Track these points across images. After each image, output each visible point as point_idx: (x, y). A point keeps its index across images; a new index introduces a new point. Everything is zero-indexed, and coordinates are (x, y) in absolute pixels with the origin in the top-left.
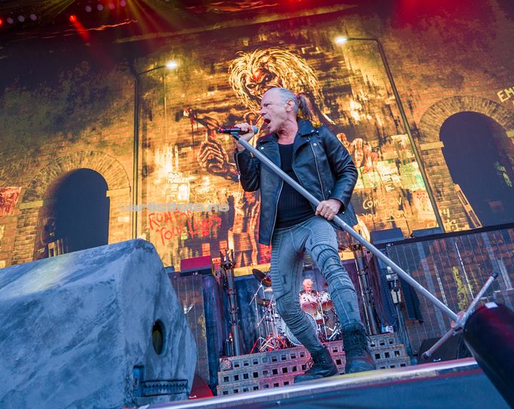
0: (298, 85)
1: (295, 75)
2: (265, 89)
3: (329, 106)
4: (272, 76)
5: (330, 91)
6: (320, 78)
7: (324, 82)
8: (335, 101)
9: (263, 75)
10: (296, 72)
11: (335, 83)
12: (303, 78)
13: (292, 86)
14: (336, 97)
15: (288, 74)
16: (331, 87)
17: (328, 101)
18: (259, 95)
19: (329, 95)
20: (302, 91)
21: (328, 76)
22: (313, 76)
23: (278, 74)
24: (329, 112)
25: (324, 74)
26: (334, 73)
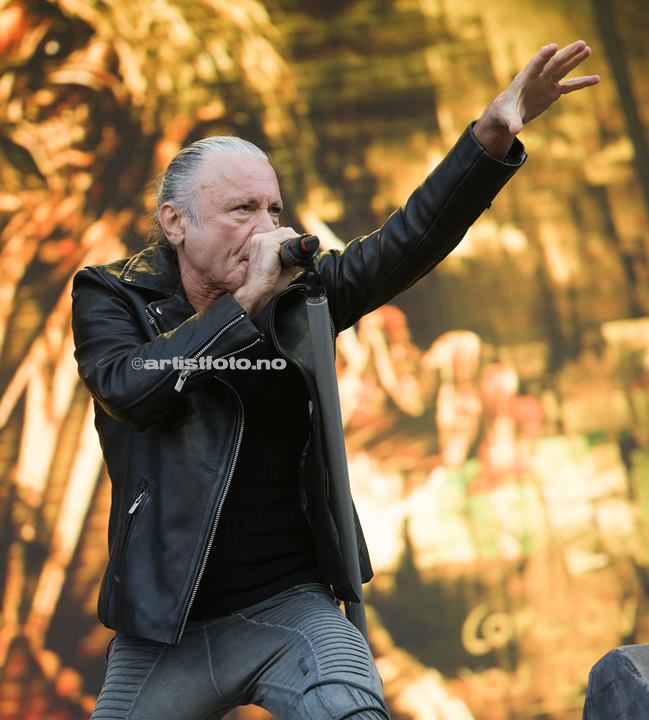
0: (197, 81)
1: (182, 33)
2: (45, 97)
3: (335, 182)
4: (75, 34)
5: (341, 112)
6: (297, 51)
7: (314, 71)
8: (361, 162)
9: (35, 25)
10: (189, 19)
11: (362, 74)
12: (218, 47)
13: (165, 83)
14: (365, 141)
15: (153, 26)
16: (350, 93)
17: (333, 160)
18: (13, 125)
19: (336, 130)
20: (215, 110)
21: (335, 43)
22: (265, 37)
23: (104, 28)
24: (334, 210)
25: (318, 30)
26: (362, 27)
